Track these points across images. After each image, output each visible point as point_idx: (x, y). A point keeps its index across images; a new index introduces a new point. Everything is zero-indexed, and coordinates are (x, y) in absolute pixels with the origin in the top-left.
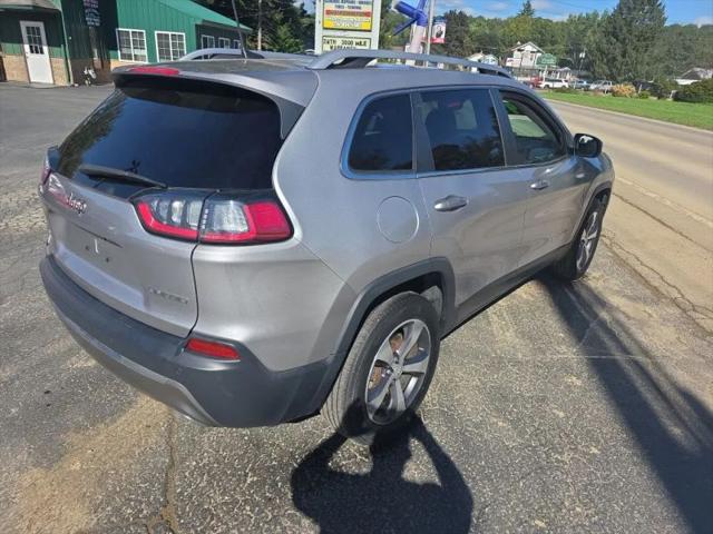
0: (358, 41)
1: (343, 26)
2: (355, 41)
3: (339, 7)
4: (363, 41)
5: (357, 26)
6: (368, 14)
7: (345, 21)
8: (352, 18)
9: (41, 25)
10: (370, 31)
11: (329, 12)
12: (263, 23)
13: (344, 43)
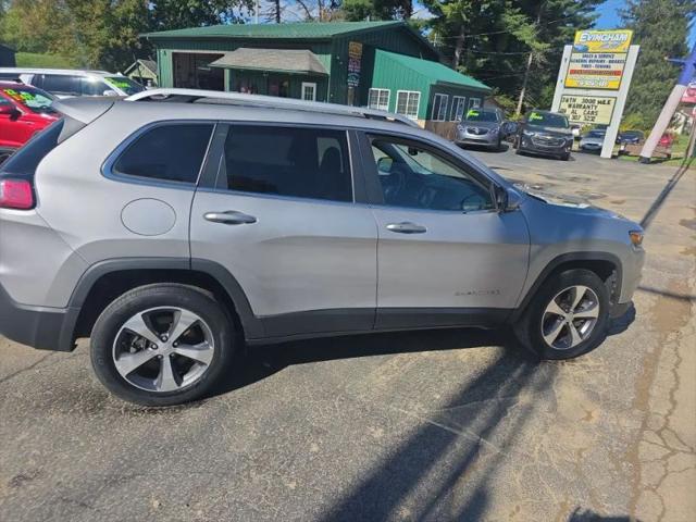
0: (602, 99)
1: (587, 85)
2: (597, 99)
3: (586, 66)
4: (607, 100)
5: (602, 85)
6: (617, 73)
7: (589, 81)
8: (598, 77)
9: (314, 85)
10: (617, 90)
11: (573, 72)
12: (528, 83)
13: (585, 101)
